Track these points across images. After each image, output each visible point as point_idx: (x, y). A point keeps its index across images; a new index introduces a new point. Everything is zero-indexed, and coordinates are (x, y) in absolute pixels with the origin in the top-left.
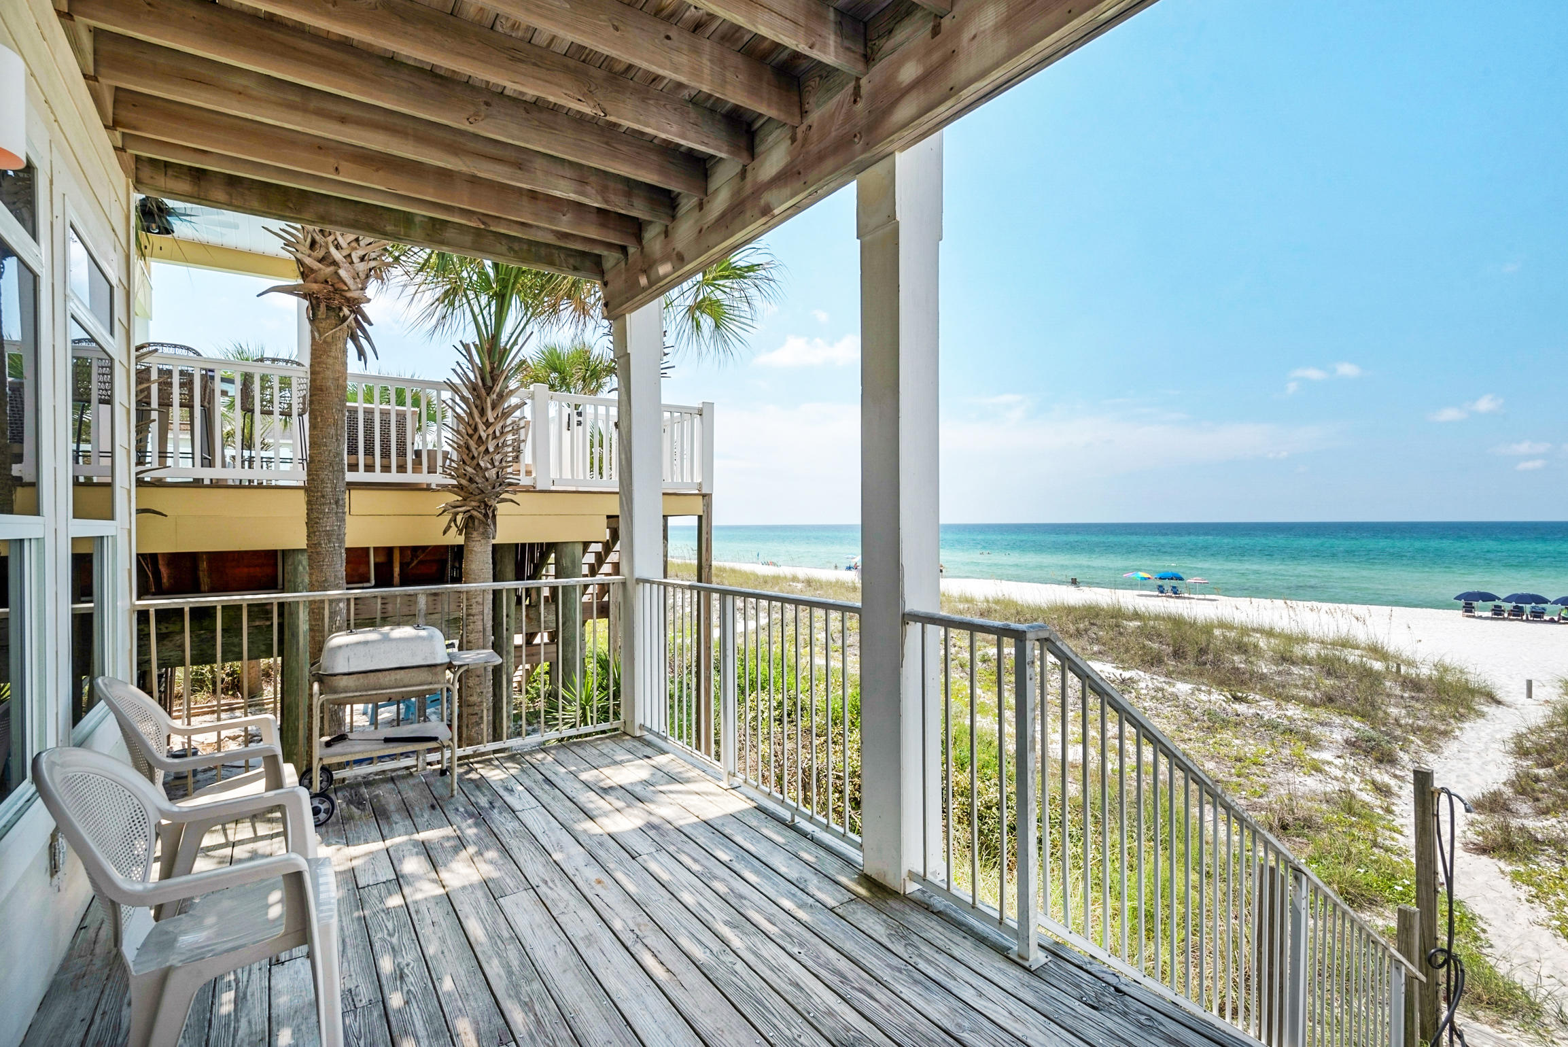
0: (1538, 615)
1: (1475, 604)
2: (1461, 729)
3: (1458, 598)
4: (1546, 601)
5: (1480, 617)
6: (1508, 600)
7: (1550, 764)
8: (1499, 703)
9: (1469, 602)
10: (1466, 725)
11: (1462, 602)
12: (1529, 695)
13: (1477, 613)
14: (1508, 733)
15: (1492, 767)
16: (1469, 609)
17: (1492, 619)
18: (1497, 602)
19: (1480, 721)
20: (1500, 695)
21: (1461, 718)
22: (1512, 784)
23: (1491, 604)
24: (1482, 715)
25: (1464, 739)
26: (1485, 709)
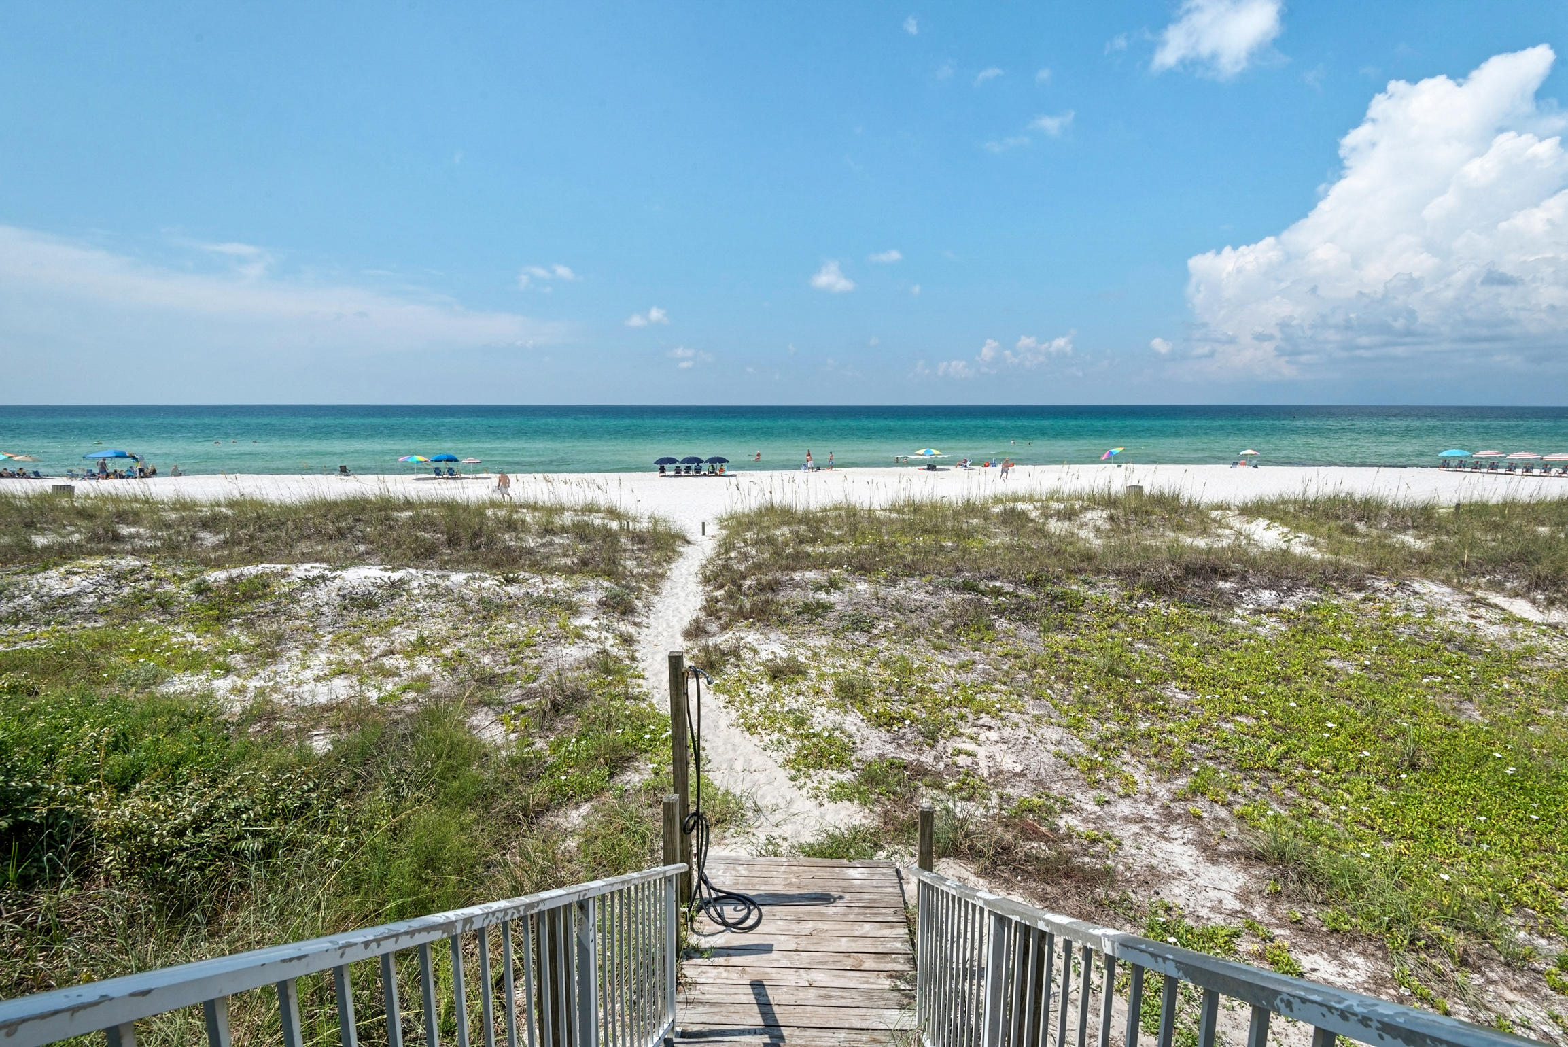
0: (698, 471)
1: (666, 466)
2: (670, 569)
3: (656, 463)
4: (701, 461)
5: (669, 476)
6: (683, 462)
7: (721, 587)
8: (689, 542)
9: (662, 465)
10: (673, 566)
11: (658, 466)
12: (704, 534)
13: (667, 473)
14: (696, 568)
15: (691, 597)
16: (662, 470)
17: (675, 476)
18: (677, 464)
19: (681, 560)
20: (689, 537)
21: (669, 560)
22: (704, 608)
23: (674, 466)
24: (680, 555)
25: (673, 578)
26: (681, 549)
